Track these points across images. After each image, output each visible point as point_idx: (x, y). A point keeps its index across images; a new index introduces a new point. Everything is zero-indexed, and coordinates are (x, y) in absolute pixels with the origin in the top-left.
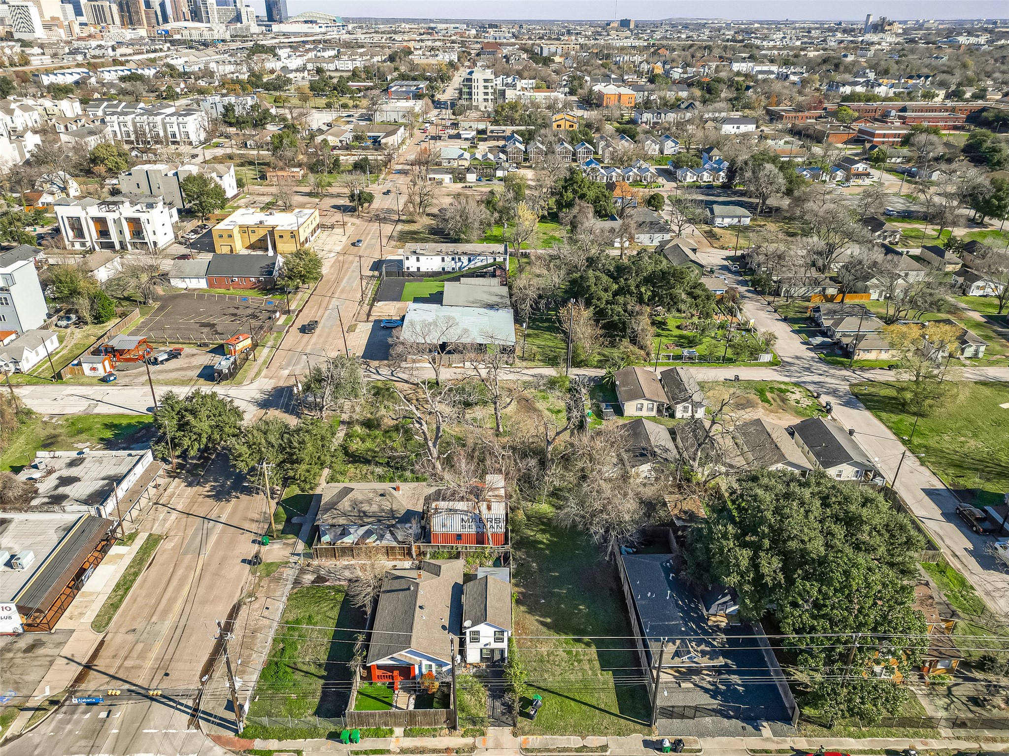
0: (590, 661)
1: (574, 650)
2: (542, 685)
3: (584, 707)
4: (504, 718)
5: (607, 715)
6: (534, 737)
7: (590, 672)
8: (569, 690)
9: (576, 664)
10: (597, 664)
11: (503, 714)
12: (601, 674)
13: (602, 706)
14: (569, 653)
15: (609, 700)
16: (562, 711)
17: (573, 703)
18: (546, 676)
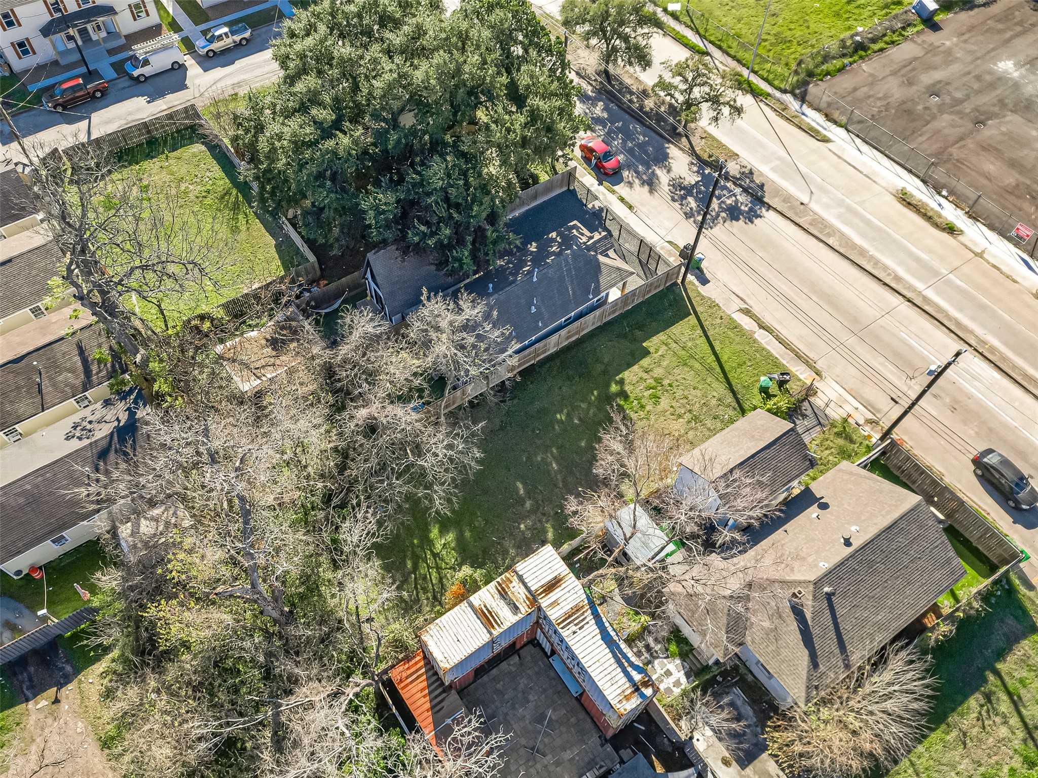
0: (647, 371)
1: (647, 393)
2: (730, 399)
3: (717, 348)
4: (809, 412)
5: (705, 324)
6: (798, 373)
7: (665, 363)
8: (710, 370)
9: (666, 382)
10: (645, 362)
11: (804, 416)
12: (657, 351)
13: (699, 331)
14: (656, 398)
15: (684, 330)
16: (745, 363)
17: (724, 358)
18: (714, 402)
